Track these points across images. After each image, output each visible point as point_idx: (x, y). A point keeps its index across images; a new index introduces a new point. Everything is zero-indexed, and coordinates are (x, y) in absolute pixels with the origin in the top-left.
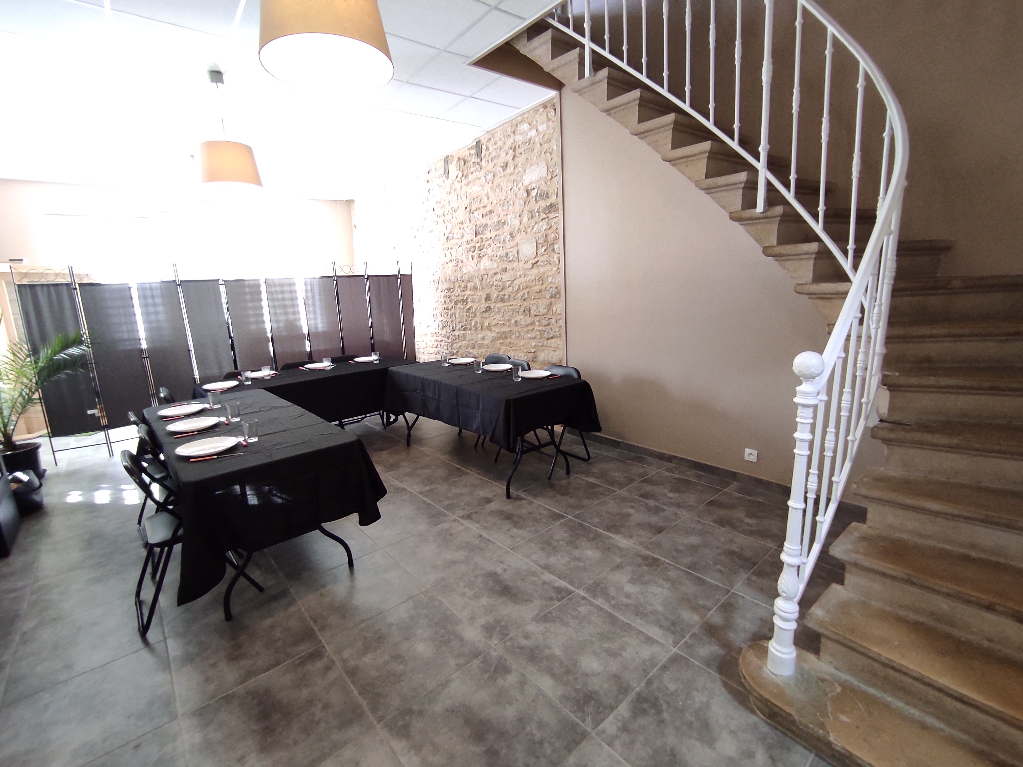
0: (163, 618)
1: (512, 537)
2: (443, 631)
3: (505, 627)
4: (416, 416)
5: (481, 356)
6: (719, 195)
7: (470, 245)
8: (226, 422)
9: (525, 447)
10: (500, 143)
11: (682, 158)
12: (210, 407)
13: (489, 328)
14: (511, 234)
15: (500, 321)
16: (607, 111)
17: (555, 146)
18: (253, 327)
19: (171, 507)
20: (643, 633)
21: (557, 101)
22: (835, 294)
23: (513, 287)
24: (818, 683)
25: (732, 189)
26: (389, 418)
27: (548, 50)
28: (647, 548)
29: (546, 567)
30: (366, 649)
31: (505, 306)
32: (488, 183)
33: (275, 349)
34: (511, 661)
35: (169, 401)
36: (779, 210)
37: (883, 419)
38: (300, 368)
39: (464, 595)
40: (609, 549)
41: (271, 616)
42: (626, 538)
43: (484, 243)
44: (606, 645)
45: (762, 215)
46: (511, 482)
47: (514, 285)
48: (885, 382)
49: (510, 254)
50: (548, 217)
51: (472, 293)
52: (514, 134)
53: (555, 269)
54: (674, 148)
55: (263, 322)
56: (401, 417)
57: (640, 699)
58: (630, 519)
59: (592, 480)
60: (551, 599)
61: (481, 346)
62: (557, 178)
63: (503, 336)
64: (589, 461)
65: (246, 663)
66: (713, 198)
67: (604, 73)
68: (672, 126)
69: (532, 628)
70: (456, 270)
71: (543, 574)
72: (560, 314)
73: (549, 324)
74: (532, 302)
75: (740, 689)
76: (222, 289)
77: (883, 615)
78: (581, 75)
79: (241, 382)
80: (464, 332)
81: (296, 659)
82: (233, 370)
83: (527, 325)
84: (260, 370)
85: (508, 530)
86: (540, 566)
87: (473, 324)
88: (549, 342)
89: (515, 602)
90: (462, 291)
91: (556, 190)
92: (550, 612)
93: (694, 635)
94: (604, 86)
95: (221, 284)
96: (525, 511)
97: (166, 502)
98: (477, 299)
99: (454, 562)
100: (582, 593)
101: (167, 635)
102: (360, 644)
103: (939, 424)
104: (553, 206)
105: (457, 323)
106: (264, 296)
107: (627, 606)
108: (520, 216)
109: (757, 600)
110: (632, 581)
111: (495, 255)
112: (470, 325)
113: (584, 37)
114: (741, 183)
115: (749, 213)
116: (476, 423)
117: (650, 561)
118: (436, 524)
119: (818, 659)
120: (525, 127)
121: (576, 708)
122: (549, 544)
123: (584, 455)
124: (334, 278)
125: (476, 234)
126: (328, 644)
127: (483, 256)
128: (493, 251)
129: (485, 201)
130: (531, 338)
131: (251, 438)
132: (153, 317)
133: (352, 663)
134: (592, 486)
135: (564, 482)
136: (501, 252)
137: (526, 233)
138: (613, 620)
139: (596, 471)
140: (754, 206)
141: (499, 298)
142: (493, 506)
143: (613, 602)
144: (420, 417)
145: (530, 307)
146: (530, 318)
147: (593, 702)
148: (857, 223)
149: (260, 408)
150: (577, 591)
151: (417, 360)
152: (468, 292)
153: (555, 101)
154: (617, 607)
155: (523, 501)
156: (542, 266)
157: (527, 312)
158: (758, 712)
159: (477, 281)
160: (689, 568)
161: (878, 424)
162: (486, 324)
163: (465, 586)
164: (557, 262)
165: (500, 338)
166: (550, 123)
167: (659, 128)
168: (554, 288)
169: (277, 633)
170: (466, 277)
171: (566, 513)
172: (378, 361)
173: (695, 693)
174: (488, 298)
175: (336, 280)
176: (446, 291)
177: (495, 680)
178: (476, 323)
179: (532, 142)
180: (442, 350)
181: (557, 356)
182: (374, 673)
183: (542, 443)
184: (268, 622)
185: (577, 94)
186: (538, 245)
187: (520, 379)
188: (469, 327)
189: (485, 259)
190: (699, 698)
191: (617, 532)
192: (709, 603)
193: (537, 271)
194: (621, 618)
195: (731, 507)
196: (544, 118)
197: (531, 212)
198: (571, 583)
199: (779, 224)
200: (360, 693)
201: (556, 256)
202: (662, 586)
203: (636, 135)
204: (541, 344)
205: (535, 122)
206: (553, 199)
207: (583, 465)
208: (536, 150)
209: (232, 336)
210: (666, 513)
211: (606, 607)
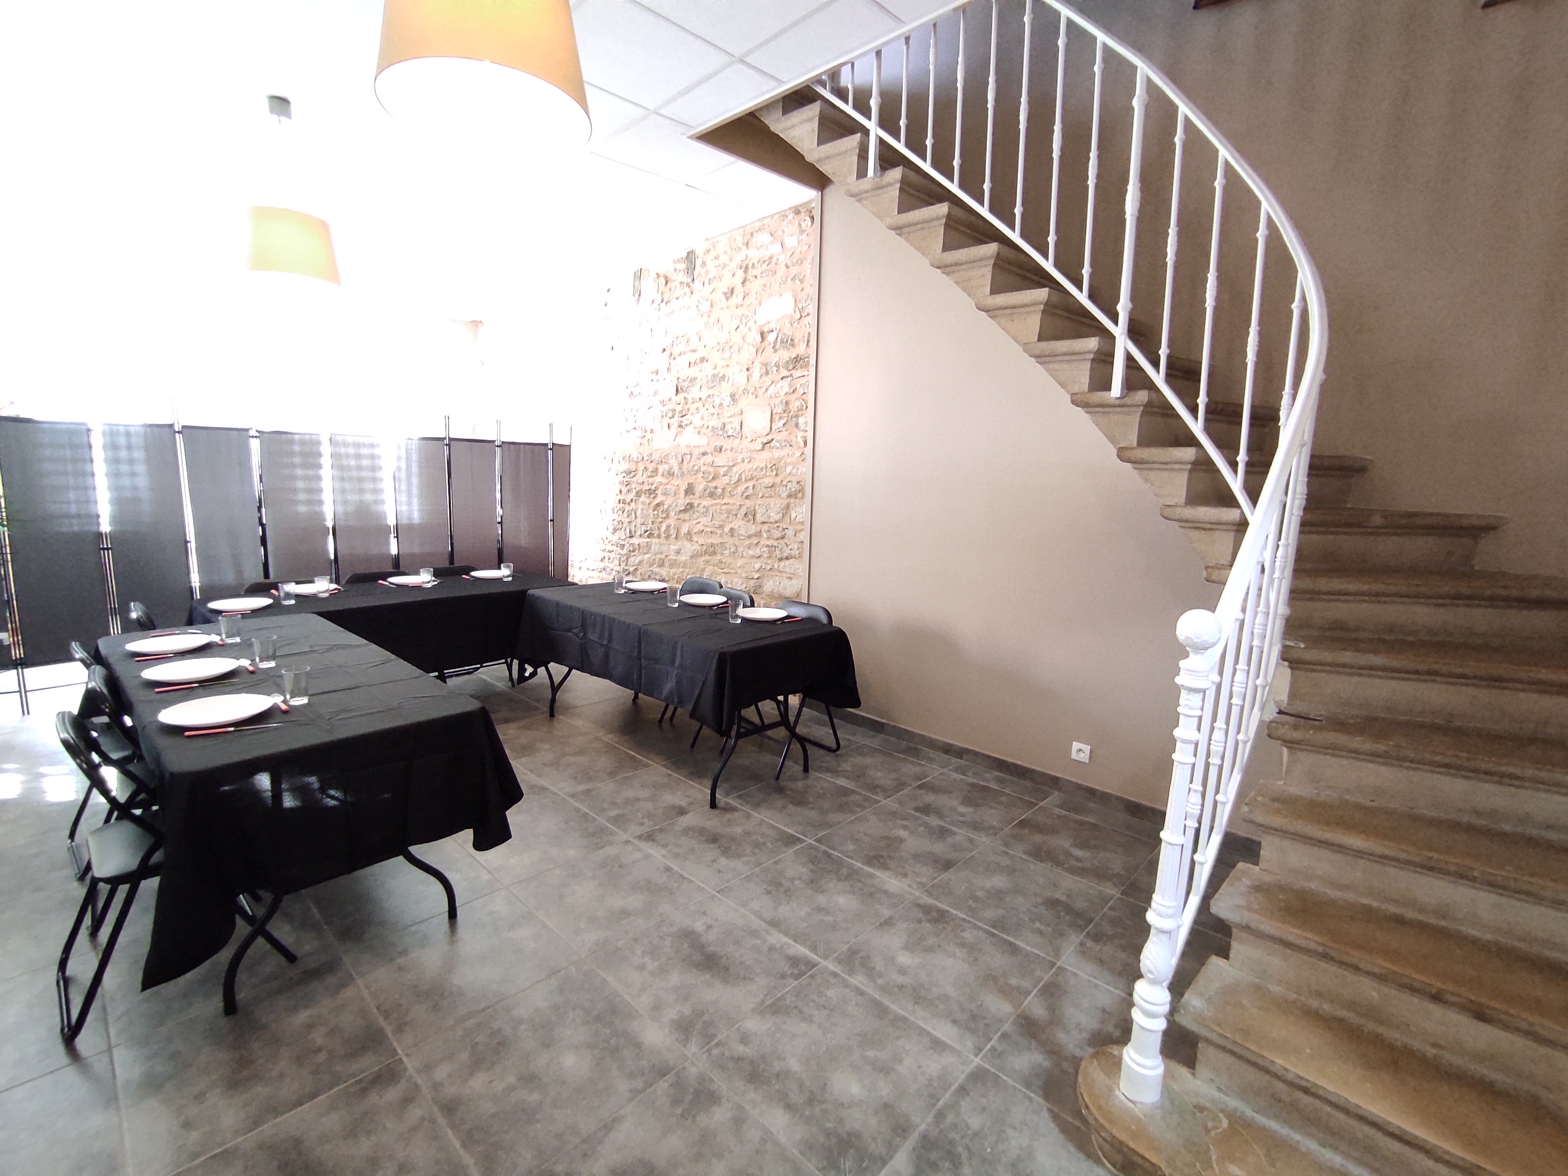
0: (109, 1009)
1: (719, 871)
2: (608, 1031)
3: (707, 1024)
4: (567, 669)
5: (673, 579)
6: (1056, 366)
7: (667, 407)
8: (251, 668)
9: (744, 728)
10: (724, 259)
11: (1006, 308)
12: (222, 640)
13: (689, 535)
14: (732, 396)
15: (706, 526)
16: (898, 229)
17: (809, 270)
18: (302, 509)
19: (138, 812)
20: (928, 1033)
21: (816, 205)
22: (1216, 524)
23: (731, 477)
24: (1194, 1114)
25: (1078, 360)
26: (522, 670)
27: (813, 131)
28: (930, 895)
29: (774, 924)
30: (477, 1064)
31: (716, 504)
32: (702, 316)
33: (338, 549)
34: (720, 1083)
35: (147, 626)
36: (1142, 396)
37: (1282, 709)
38: (380, 582)
39: (642, 968)
40: (871, 895)
41: (306, 1007)
42: (897, 876)
43: (688, 406)
44: (871, 1054)
45: (1118, 402)
46: (719, 784)
47: (732, 474)
48: (1286, 656)
49: (728, 427)
50: (791, 375)
51: (664, 480)
52: (747, 247)
53: (798, 454)
54: (992, 292)
55: (320, 502)
56: (542, 671)
57: (927, 1143)
58: (903, 845)
59: (842, 782)
60: (783, 976)
61: (673, 564)
62: (809, 318)
63: (711, 550)
64: (838, 752)
65: (261, 1090)
66: (1048, 370)
67: (896, 174)
68: (992, 262)
69: (752, 1025)
70: (641, 444)
71: (769, 934)
72: (802, 523)
73: (783, 537)
74: (759, 502)
75: (1078, 1123)
76: (255, 445)
77: (1285, 1007)
78: (862, 173)
79: (277, 599)
80: (648, 540)
81: (351, 1084)
82: (261, 579)
83: (750, 537)
84: (312, 582)
85: (714, 861)
86: (765, 921)
87: (663, 528)
88: (782, 564)
89: (725, 981)
90: (649, 477)
91: (806, 336)
92: (782, 998)
93: (1005, 1035)
94: (894, 192)
95: (252, 437)
96: (738, 830)
97: (132, 802)
98: (673, 491)
99: (625, 913)
100: (831, 967)
101: (114, 1042)
102: (464, 1056)
103: (1359, 720)
104: (801, 359)
105: (638, 525)
106: (326, 461)
107: (901, 987)
108: (748, 370)
109: (1096, 978)
110: (908, 947)
111: (706, 426)
112: (659, 529)
113: (870, 119)
114: (1089, 352)
115: (1099, 396)
116: (669, 686)
117: (935, 914)
118: (598, 847)
119: (1193, 1074)
120: (763, 238)
121: (825, 1163)
122: (779, 885)
123: (830, 742)
124: (447, 441)
125: (677, 390)
126: (406, 1055)
127: (686, 425)
128: (702, 419)
129: (694, 343)
130: (753, 557)
131: (297, 699)
132: (126, 482)
133: (450, 1091)
134: (845, 792)
135: (800, 784)
136: (716, 422)
137: (756, 397)
138: (881, 1011)
139: (848, 768)
140: (1108, 388)
141: (708, 491)
142: (688, 820)
143: (880, 981)
144: (574, 671)
145: (755, 510)
146: (754, 527)
147: (852, 1151)
148: (1252, 425)
149: (311, 647)
150: (824, 963)
151: (570, 580)
152: (658, 479)
153: (813, 205)
154: (886, 989)
155: (737, 814)
156: (778, 448)
157: (751, 515)
158: (1105, 1161)
159: (674, 463)
160: (994, 927)
161: (1275, 718)
162: (684, 529)
163: (644, 953)
164: (802, 444)
165: (706, 553)
166: (804, 237)
167: (973, 261)
168: (795, 483)
169: (319, 1037)
170: (656, 456)
171: (804, 835)
172: (510, 579)
173: (1010, 1132)
174: (690, 490)
175: (448, 445)
176: (624, 474)
177: (694, 1117)
178: (668, 527)
179: (774, 260)
180: (611, 566)
181: (791, 587)
182: (488, 1107)
183: (766, 722)
184: (302, 1016)
185: (853, 199)
186: (774, 417)
187: (739, 621)
188: (656, 532)
189: (689, 432)
190: (1017, 1141)
191: (884, 867)
192: (1025, 984)
193: (770, 455)
194: (893, 1007)
195: (1053, 831)
196: (795, 228)
197: (766, 365)
198: (814, 949)
199: (1141, 416)
200: (464, 1146)
201: (800, 434)
202: (954, 956)
203: (938, 268)
204: (769, 567)
205: (780, 232)
206: (801, 349)
207: (827, 758)
208: (779, 275)
209: (264, 522)
210: (958, 838)
211: (870, 991)
